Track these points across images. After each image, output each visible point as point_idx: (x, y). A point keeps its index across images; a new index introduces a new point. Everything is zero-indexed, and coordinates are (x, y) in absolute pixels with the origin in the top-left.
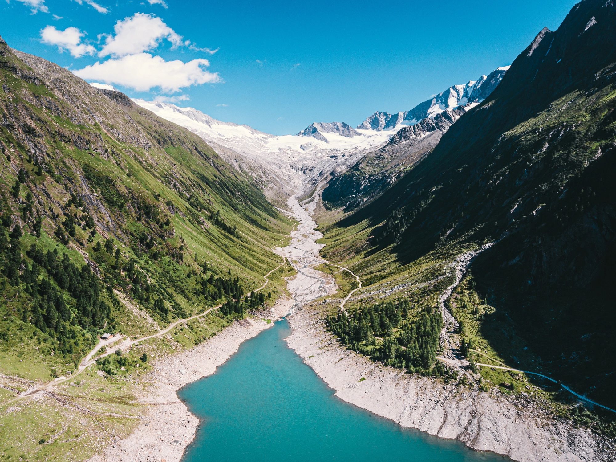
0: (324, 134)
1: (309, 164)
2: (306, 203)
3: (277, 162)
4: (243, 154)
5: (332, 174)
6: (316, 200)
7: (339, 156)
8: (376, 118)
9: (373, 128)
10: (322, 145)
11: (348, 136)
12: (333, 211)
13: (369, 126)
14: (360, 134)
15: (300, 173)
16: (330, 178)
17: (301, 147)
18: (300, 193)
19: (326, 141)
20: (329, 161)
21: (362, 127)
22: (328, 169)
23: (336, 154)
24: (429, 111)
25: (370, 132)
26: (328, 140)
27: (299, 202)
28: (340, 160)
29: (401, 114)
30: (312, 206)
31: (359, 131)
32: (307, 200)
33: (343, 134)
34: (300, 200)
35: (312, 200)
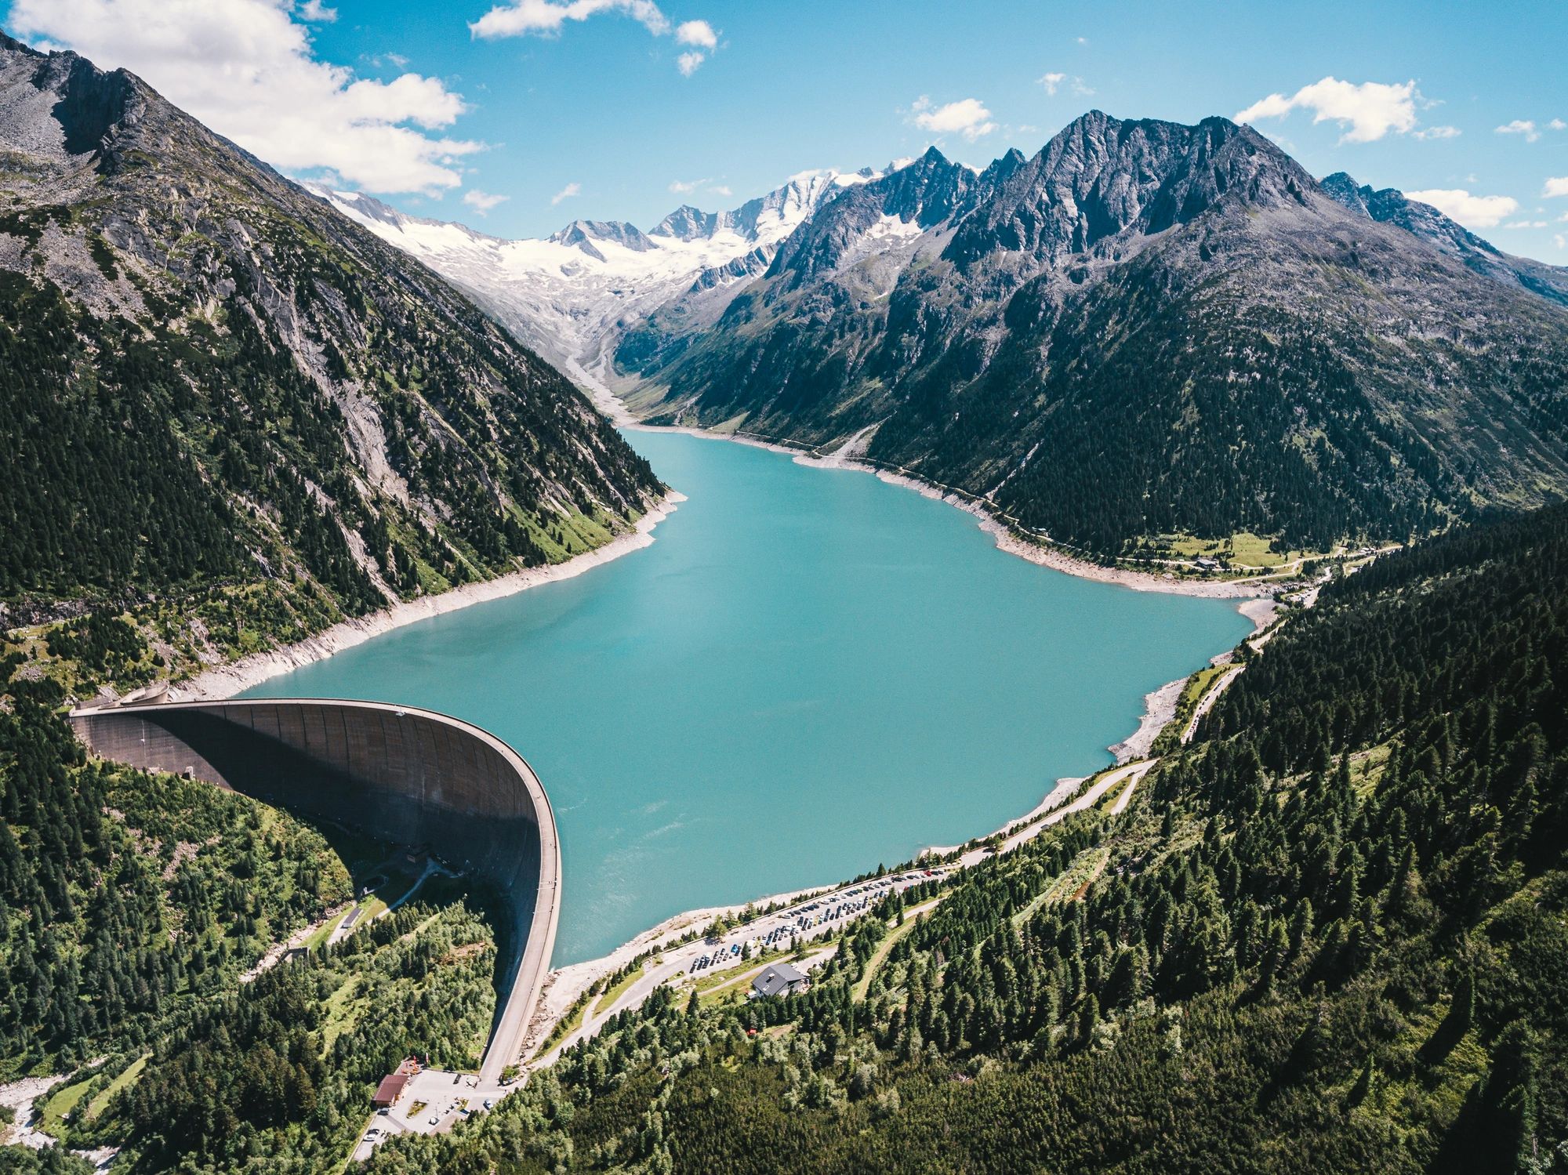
0: (597, 244)
1: (580, 302)
2: (592, 368)
3: (532, 301)
4: (479, 289)
5: (620, 324)
6: (603, 364)
7: (627, 291)
8: (682, 217)
9: (678, 235)
10: (596, 267)
11: (637, 249)
12: (627, 377)
13: (670, 230)
14: (656, 247)
15: (569, 319)
16: (617, 330)
17: (564, 271)
18: (579, 353)
19: (603, 259)
20: (612, 300)
21: (661, 232)
22: (613, 315)
23: (621, 287)
24: (759, 220)
25: (673, 243)
26: (606, 256)
27: (582, 365)
28: (629, 300)
29: (722, 216)
30: (600, 371)
31: (655, 239)
32: (592, 363)
33: (629, 246)
34: (582, 362)
35: (598, 364)
